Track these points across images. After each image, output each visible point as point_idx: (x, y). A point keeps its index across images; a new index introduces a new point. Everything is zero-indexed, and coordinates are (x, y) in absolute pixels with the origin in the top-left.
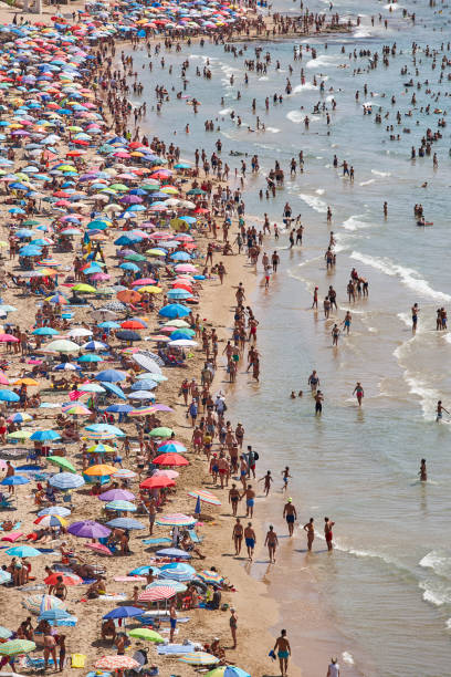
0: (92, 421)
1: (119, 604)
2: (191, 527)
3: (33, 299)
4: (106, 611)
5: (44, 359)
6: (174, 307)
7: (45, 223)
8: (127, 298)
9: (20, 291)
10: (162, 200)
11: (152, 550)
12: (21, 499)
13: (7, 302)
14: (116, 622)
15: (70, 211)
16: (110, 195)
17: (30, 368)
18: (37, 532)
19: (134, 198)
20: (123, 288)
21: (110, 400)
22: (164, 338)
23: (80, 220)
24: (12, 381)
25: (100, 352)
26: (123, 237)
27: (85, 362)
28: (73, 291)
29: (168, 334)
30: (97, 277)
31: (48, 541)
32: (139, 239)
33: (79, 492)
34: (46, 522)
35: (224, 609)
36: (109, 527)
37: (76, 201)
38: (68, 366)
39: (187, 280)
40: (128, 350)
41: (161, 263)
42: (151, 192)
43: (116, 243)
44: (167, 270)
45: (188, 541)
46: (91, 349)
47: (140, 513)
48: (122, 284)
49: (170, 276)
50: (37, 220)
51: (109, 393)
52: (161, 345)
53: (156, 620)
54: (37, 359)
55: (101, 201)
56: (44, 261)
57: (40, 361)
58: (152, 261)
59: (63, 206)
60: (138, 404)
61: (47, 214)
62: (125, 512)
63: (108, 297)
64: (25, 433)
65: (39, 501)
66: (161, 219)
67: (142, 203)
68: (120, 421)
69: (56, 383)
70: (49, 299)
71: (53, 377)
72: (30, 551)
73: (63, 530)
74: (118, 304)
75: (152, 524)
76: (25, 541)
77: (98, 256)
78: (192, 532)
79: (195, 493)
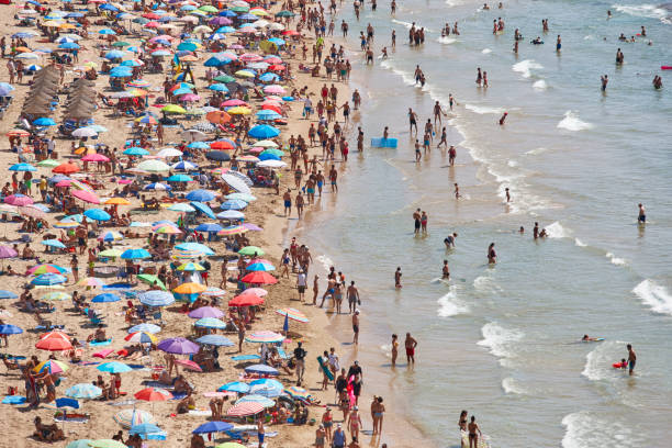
0: (182, 240)
1: (208, 419)
2: (279, 344)
3: (124, 120)
4: (195, 425)
5: (134, 179)
6: (263, 127)
7: (136, 44)
8: (217, 118)
9: (111, 112)
10: (252, 21)
11: (240, 366)
12: (111, 316)
13: (98, 122)
14: (205, 437)
15: (160, 32)
16: (200, 17)
17: (121, 188)
18: (126, 348)
19: (223, 20)
20: (212, 109)
21: (199, 220)
22: (253, 159)
23: (170, 41)
24: (103, 200)
25: (190, 172)
26: (213, 58)
27: (175, 182)
28: (163, 112)
29: (256, 154)
30: (187, 97)
31: (138, 357)
32: (228, 61)
33: (170, 310)
34: (136, 340)
35: (311, 424)
36: (198, 343)
37: (166, 22)
38: (158, 185)
39: (275, 101)
40: (218, 170)
41: (251, 84)
42: (240, 13)
43: (205, 65)
44: (256, 92)
45: (276, 358)
46: (181, 169)
47: (229, 330)
48: (212, 105)
49: (259, 97)
50: (128, 41)
51: (199, 212)
52: (250, 165)
53: (245, 435)
54: (128, 178)
55: (191, 23)
56: (135, 82)
57: (131, 181)
58: (240, 82)
59: (153, 28)
60: (227, 223)
61: (137, 35)
62: (215, 330)
63: (198, 117)
64: (116, 252)
65: (129, 319)
66: (249, 41)
67: (232, 25)
68: (209, 240)
69: (146, 202)
70: (139, 120)
71: (143, 196)
72: (120, 366)
73: (154, 347)
74: (207, 125)
75: (241, 342)
76: (115, 358)
77: (188, 77)
78: (280, 349)
79: (283, 311)
